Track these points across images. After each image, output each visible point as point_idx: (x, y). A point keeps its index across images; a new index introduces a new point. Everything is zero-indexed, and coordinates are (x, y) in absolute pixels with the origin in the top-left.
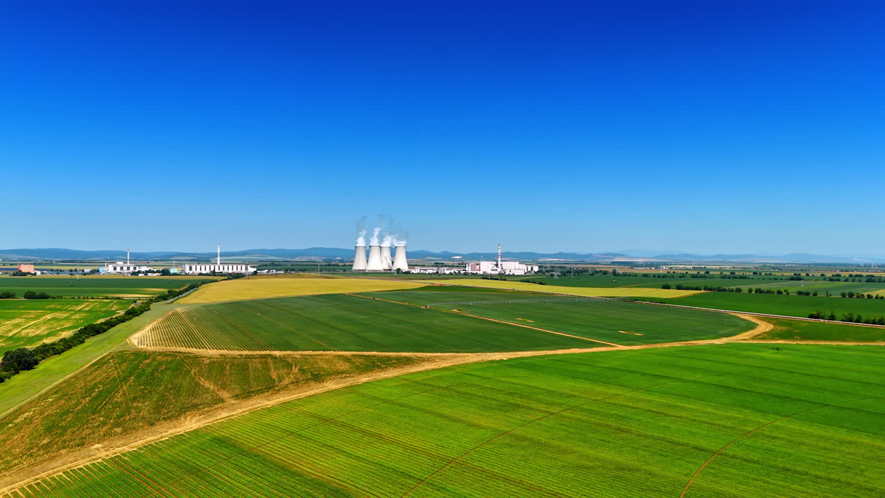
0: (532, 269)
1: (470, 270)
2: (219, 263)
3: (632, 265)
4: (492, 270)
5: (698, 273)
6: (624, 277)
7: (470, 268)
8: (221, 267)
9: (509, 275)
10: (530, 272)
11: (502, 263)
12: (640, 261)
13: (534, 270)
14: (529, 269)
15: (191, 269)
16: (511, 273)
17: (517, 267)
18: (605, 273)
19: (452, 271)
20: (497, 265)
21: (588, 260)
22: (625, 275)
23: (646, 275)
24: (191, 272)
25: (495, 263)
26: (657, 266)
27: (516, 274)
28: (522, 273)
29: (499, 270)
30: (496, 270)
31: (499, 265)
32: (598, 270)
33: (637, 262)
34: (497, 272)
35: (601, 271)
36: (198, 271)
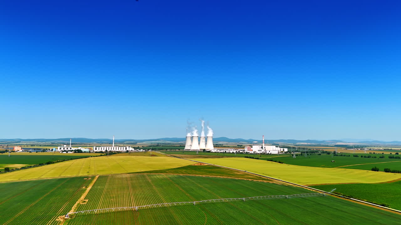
0: (284, 150)
1: (247, 150)
2: (113, 146)
3: (347, 147)
4: (259, 151)
5: (391, 154)
6: (341, 157)
7: (247, 149)
8: (115, 148)
9: (268, 153)
10: (282, 152)
11: (265, 146)
12: (351, 144)
13: (285, 151)
14: (282, 150)
15: (96, 149)
16: (269, 153)
17: (274, 149)
18: (329, 153)
19: (235, 151)
20: (262, 148)
21: (322, 144)
22: (342, 155)
23: (356, 156)
24: (96, 151)
25: (261, 146)
26: (362, 147)
27: (272, 153)
28: (276, 153)
29: (263, 151)
30: (261, 151)
31: (263, 148)
32: (325, 150)
33: (349, 145)
34: (261, 152)
35: (326, 152)
36: (100, 150)
